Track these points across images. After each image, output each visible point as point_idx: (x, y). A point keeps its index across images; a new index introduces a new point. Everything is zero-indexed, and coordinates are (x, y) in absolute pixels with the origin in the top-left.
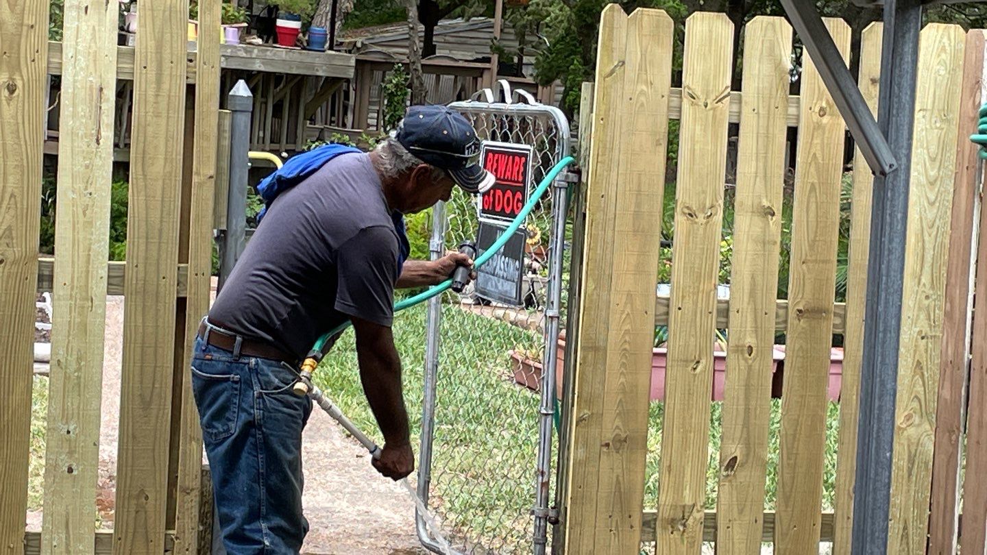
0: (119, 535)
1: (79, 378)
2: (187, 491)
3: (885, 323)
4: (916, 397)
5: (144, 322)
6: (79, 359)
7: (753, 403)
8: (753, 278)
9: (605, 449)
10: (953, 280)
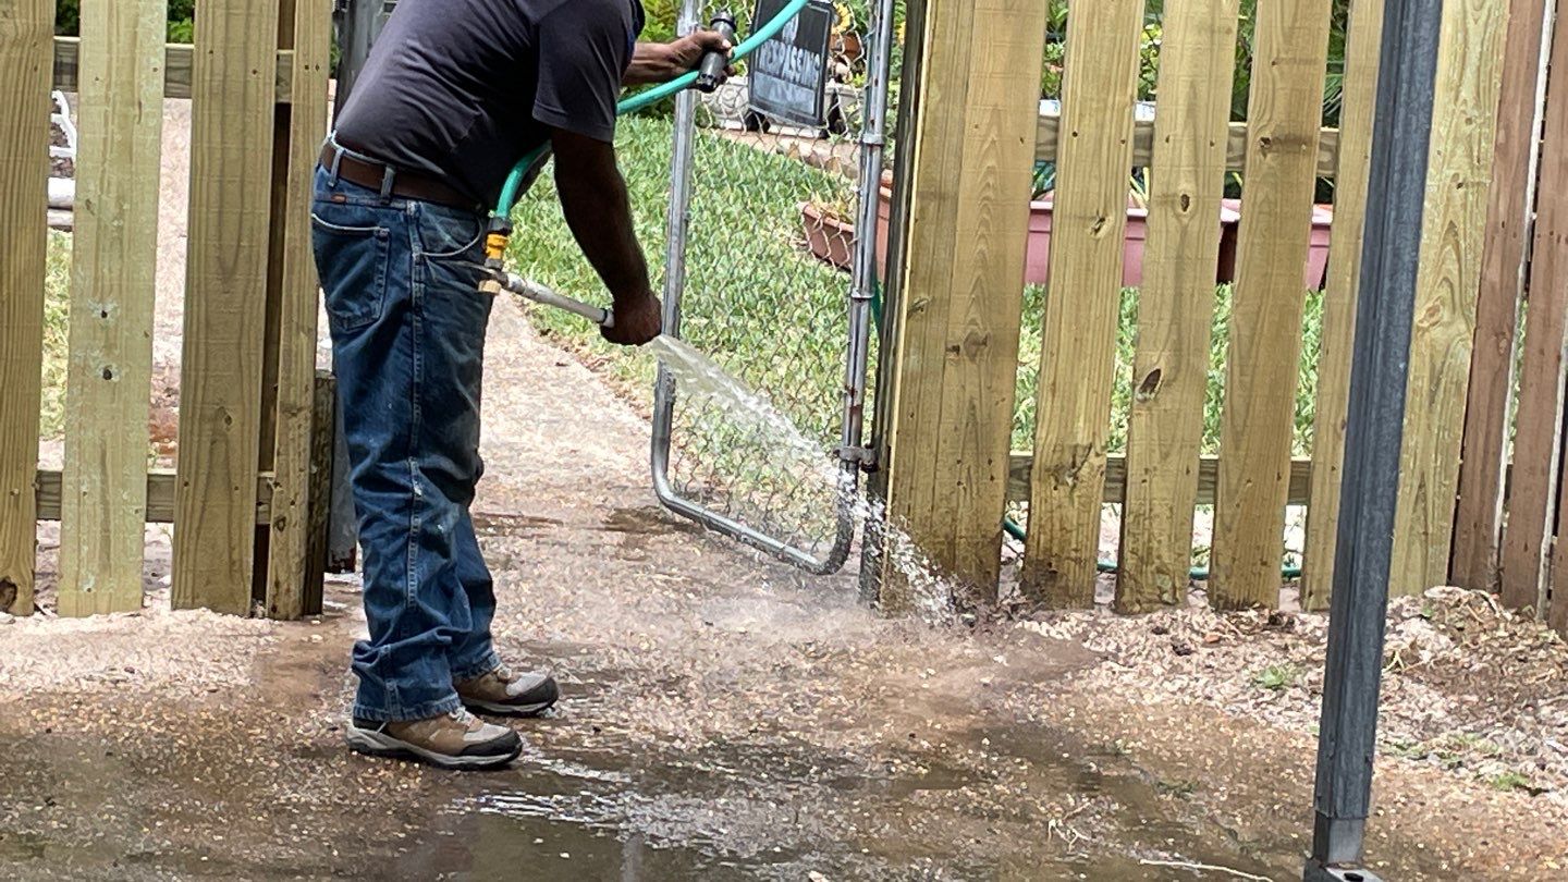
0: (184, 480)
1: (120, 228)
2: (291, 411)
3: (1404, 157)
4: (1446, 279)
5: (223, 142)
6: (120, 199)
7: (1188, 285)
8: (1193, 86)
9: (952, 356)
10: (1511, 93)
